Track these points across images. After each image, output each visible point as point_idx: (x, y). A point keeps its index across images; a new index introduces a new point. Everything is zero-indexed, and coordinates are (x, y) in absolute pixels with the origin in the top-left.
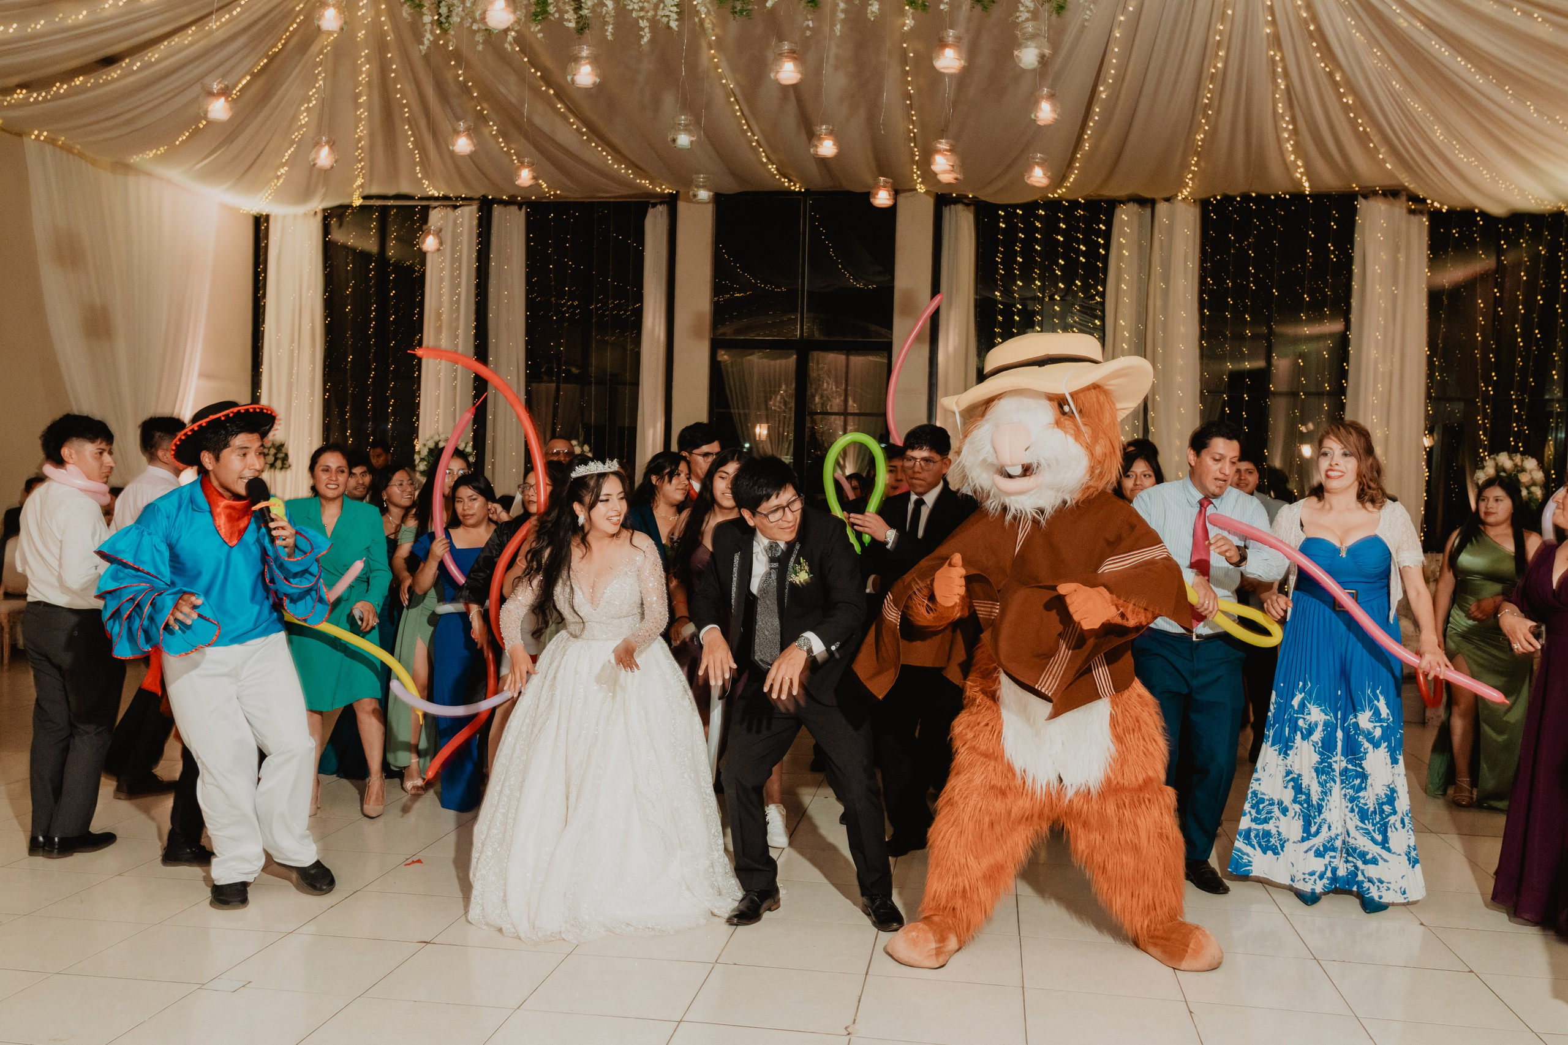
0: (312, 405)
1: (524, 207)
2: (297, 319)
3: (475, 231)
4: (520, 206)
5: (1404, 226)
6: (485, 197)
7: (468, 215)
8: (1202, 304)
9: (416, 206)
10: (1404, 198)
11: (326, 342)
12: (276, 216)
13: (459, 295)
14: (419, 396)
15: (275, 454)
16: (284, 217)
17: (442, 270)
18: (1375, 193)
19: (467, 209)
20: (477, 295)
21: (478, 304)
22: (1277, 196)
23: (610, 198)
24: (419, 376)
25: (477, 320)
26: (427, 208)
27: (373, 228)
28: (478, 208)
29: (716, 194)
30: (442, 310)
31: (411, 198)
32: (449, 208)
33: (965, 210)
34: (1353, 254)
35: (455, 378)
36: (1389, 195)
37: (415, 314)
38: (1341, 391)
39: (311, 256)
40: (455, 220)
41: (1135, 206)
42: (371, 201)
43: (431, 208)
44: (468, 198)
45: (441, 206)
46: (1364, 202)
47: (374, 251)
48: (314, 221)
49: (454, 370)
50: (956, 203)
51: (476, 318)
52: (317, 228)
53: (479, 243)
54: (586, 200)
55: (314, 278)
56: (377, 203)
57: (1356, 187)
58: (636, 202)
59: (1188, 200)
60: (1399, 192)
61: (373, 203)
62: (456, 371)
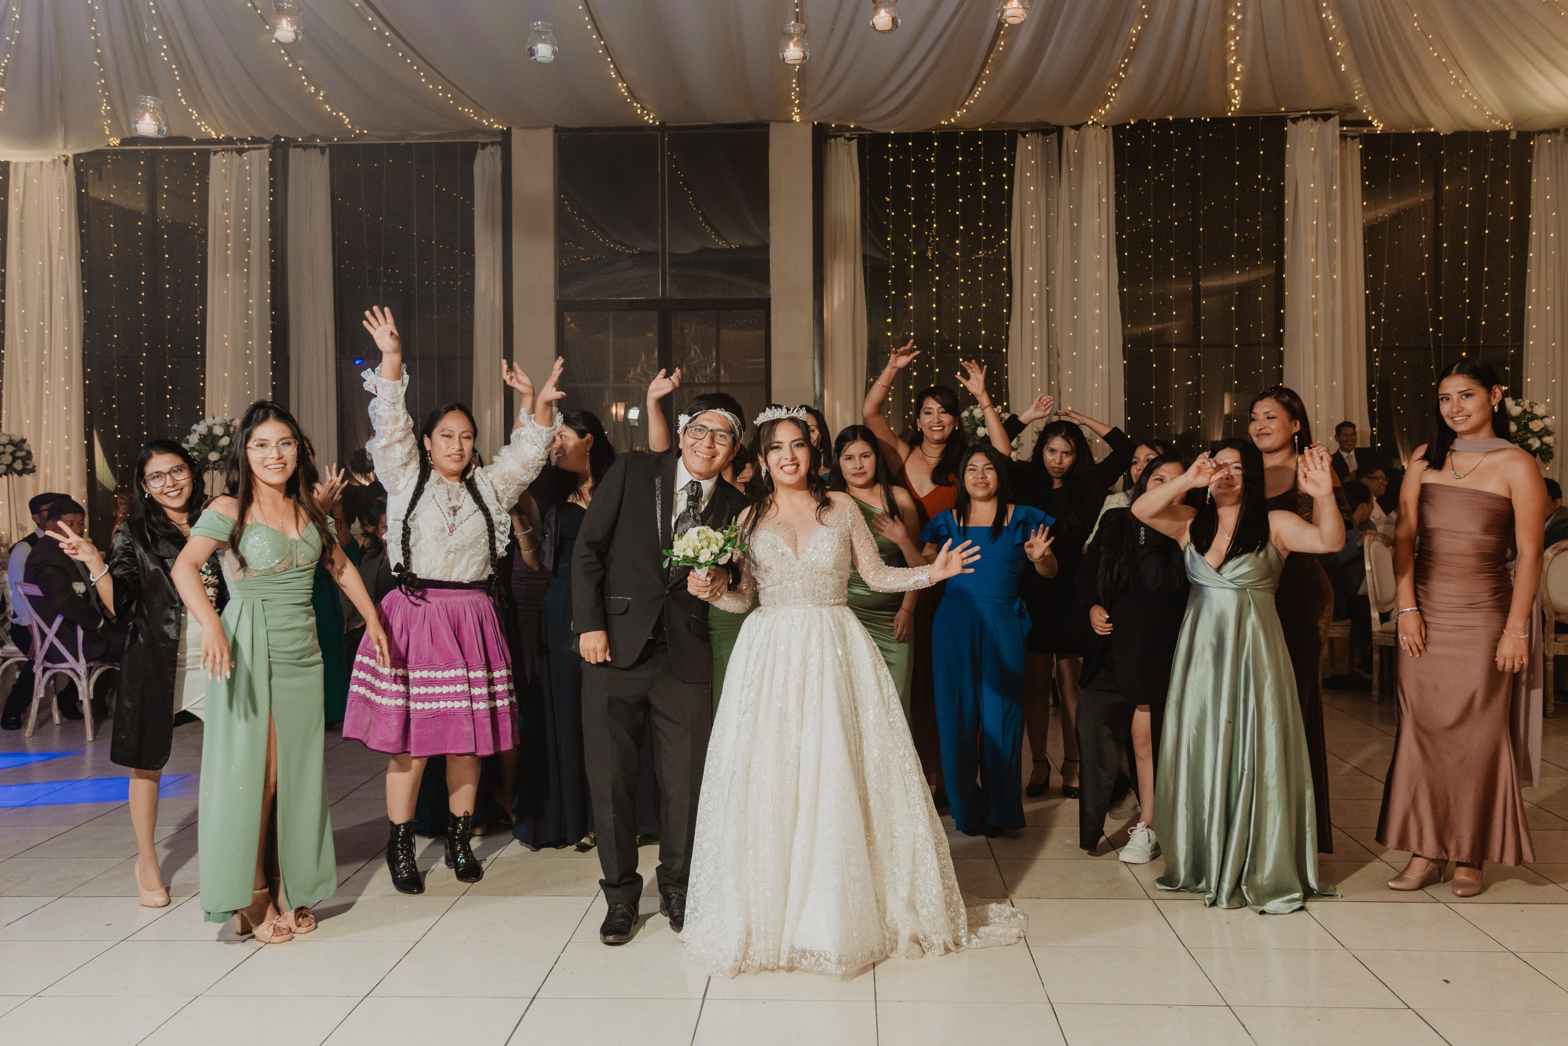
0: (68, 394)
1: (328, 150)
2: (46, 292)
3: (267, 180)
4: (322, 150)
5: (1338, 152)
6: (278, 137)
7: (258, 161)
8: (1120, 247)
9: (194, 150)
10: (1336, 120)
11: (87, 317)
12: (16, 164)
13: (248, 256)
14: (204, 381)
15: (13, 454)
16: (27, 165)
17: (227, 226)
18: (1305, 117)
19: (255, 154)
20: (272, 256)
21: (273, 266)
22: (1198, 120)
23: (429, 137)
24: (204, 354)
25: (273, 288)
26: (207, 153)
27: (139, 179)
28: (270, 152)
29: (557, 129)
30: (228, 275)
31: (186, 140)
32: (234, 153)
33: (847, 145)
34: (1284, 185)
35: (250, 357)
36: (1320, 119)
37: (196, 280)
38: (1279, 340)
39: (62, 214)
40: (241, 167)
41: (1040, 134)
42: (136, 145)
43: (212, 153)
44: (257, 141)
45: (223, 150)
46: (1294, 126)
47: (142, 206)
48: (66, 170)
49: (247, 347)
50: (836, 137)
51: (271, 284)
52: (68, 179)
53: (271, 195)
54: (402, 142)
55: (67, 239)
56: (144, 148)
57: (1283, 109)
58: (460, 142)
59: (1099, 127)
60: (1331, 116)
61: (139, 147)
62: (250, 347)
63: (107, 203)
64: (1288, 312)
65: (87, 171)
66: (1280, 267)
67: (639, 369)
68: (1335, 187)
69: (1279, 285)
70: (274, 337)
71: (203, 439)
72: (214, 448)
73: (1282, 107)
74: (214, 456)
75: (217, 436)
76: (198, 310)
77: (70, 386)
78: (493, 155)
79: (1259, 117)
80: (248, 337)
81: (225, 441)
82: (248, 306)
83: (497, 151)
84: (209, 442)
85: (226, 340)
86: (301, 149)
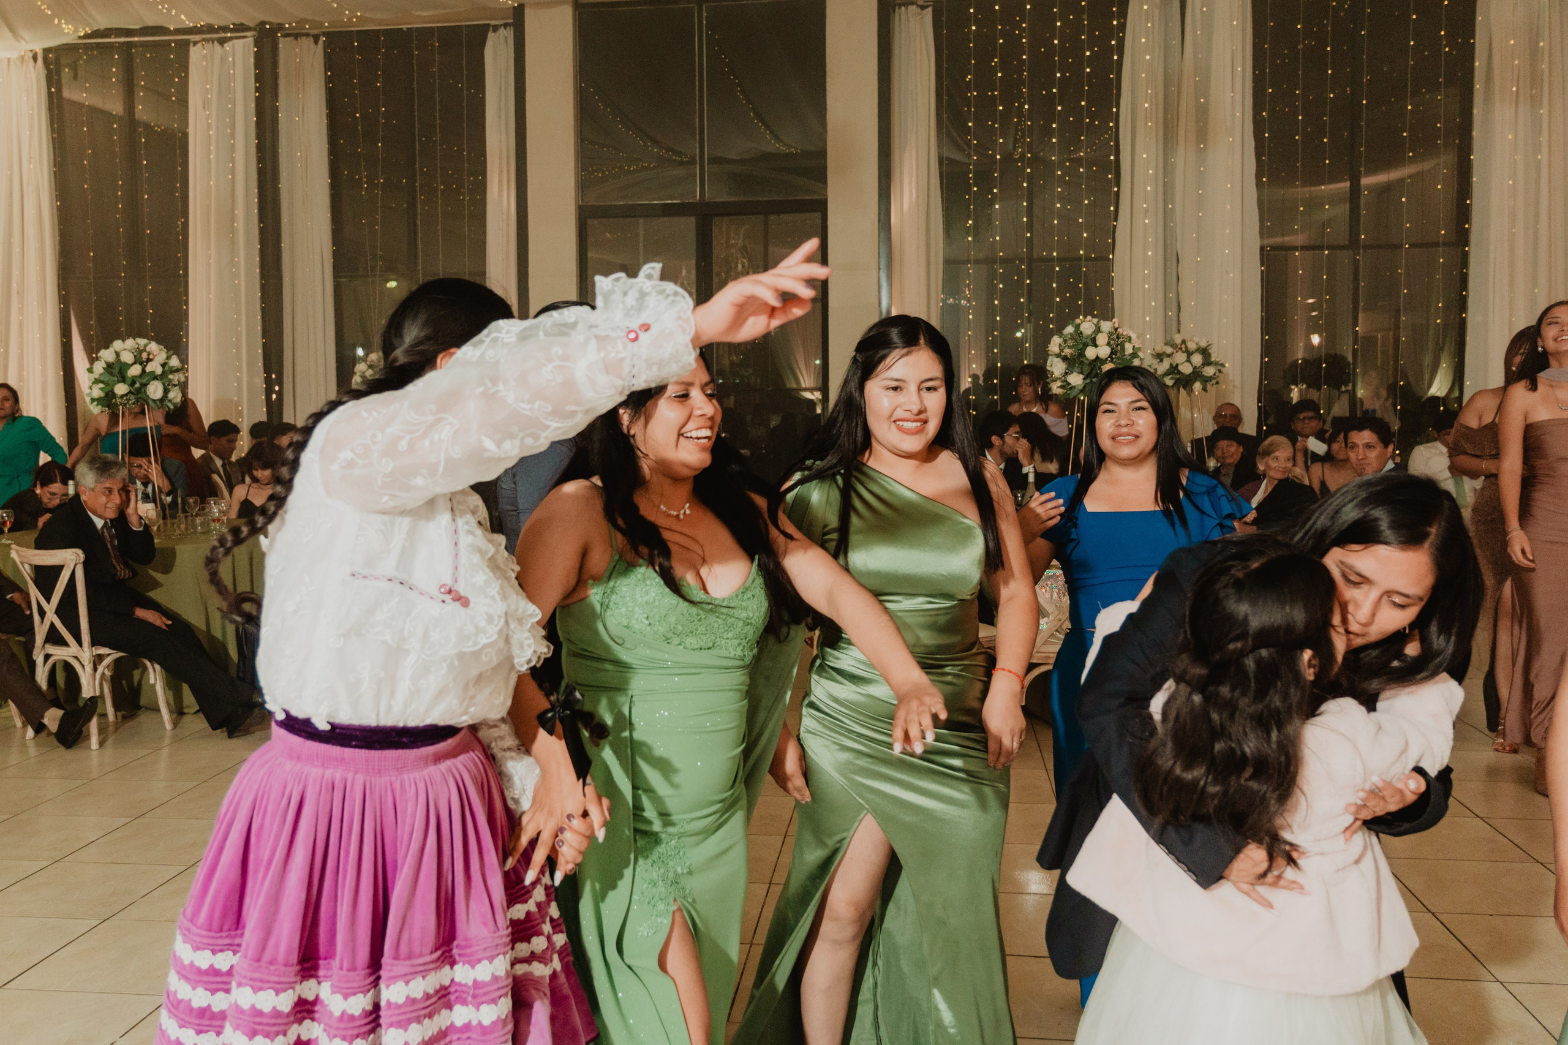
1: (322, 39)
3: (252, 72)
4: (315, 38)
6: (263, 23)
7: (241, 51)
8: (1259, 126)
9: (170, 41)
13: (233, 160)
17: (210, 127)
19: (239, 44)
21: (260, 172)
23: (432, 20)
26: (186, 43)
28: (255, 41)
29: (577, 5)
30: (211, 182)
31: (163, 30)
32: (216, 43)
33: (920, 14)
34: (1474, 43)
37: (176, 189)
38: (1464, 237)
39: (31, 116)
42: (110, 37)
43: (192, 44)
44: (241, 28)
45: (204, 40)
48: (35, 67)
49: (233, 264)
50: (906, 5)
51: (259, 192)
52: (38, 77)
53: (258, 90)
54: (400, 27)
55: (36, 146)
56: (118, 40)
61: (112, 40)
62: (237, 265)
63: (81, 104)
64: (1476, 202)
65: (60, 68)
66: (1466, 148)
71: (109, 366)
72: (123, 379)
74: (121, 389)
75: (125, 363)
78: (504, 39)
80: (233, 252)
81: (135, 371)
82: (233, 218)
83: (509, 34)
84: (116, 371)
86: (291, 38)
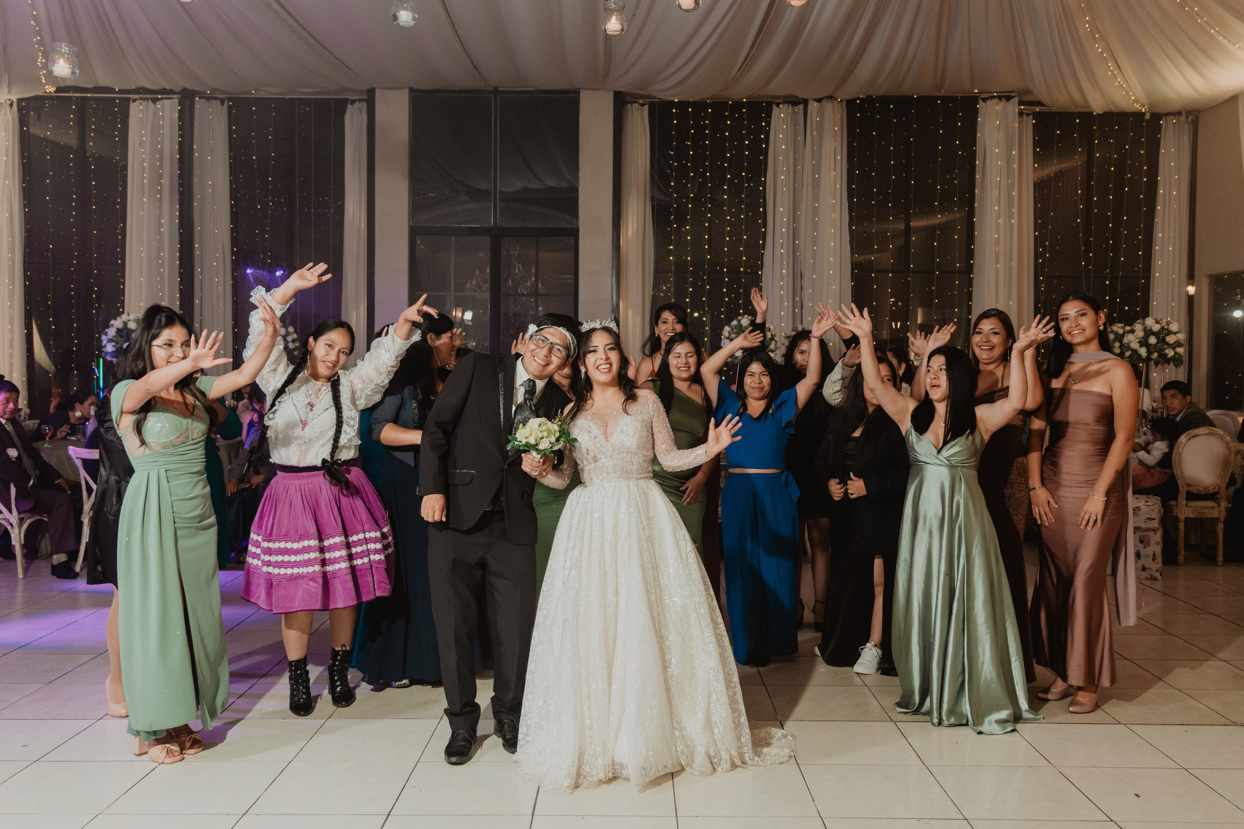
0: (12, 291)
1: (226, 101)
3: (176, 124)
4: (222, 102)
5: (1016, 125)
6: (186, 90)
7: (169, 108)
8: (851, 194)
9: (116, 98)
10: (1016, 100)
11: (27, 231)
13: (161, 184)
14: (124, 284)
17: (144, 160)
18: (992, 97)
19: (167, 102)
20: (181, 185)
21: (181, 193)
23: (309, 94)
24: (123, 264)
25: (181, 211)
26: (128, 100)
27: (71, 120)
28: (179, 101)
29: (412, 90)
30: (144, 200)
31: (110, 90)
32: (150, 101)
33: (640, 109)
34: (976, 149)
35: (162, 266)
36: (1003, 99)
37: (117, 203)
38: (970, 269)
39: (7, 147)
40: (155, 113)
41: (790, 105)
42: (69, 93)
43: (132, 101)
44: (169, 92)
45: (141, 99)
46: (984, 104)
47: (74, 142)
48: (11, 111)
49: (159, 257)
50: (632, 103)
51: (180, 208)
52: (13, 119)
53: (180, 136)
54: (287, 97)
55: (11, 168)
56: (75, 95)
57: (976, 91)
58: (335, 99)
59: (836, 101)
60: (1012, 97)
61: (71, 94)
62: (162, 258)
63: (45, 139)
64: (977, 247)
65: (28, 113)
66: (971, 213)
67: (474, 282)
68: (1014, 153)
69: (970, 228)
70: (181, 250)
71: (119, 331)
73: (976, 89)
75: (131, 329)
76: (119, 227)
77: (13, 286)
78: (360, 108)
79: (958, 96)
80: (160, 249)
82: (160, 225)
83: (364, 106)
85: (142, 252)
86: (205, 100)
